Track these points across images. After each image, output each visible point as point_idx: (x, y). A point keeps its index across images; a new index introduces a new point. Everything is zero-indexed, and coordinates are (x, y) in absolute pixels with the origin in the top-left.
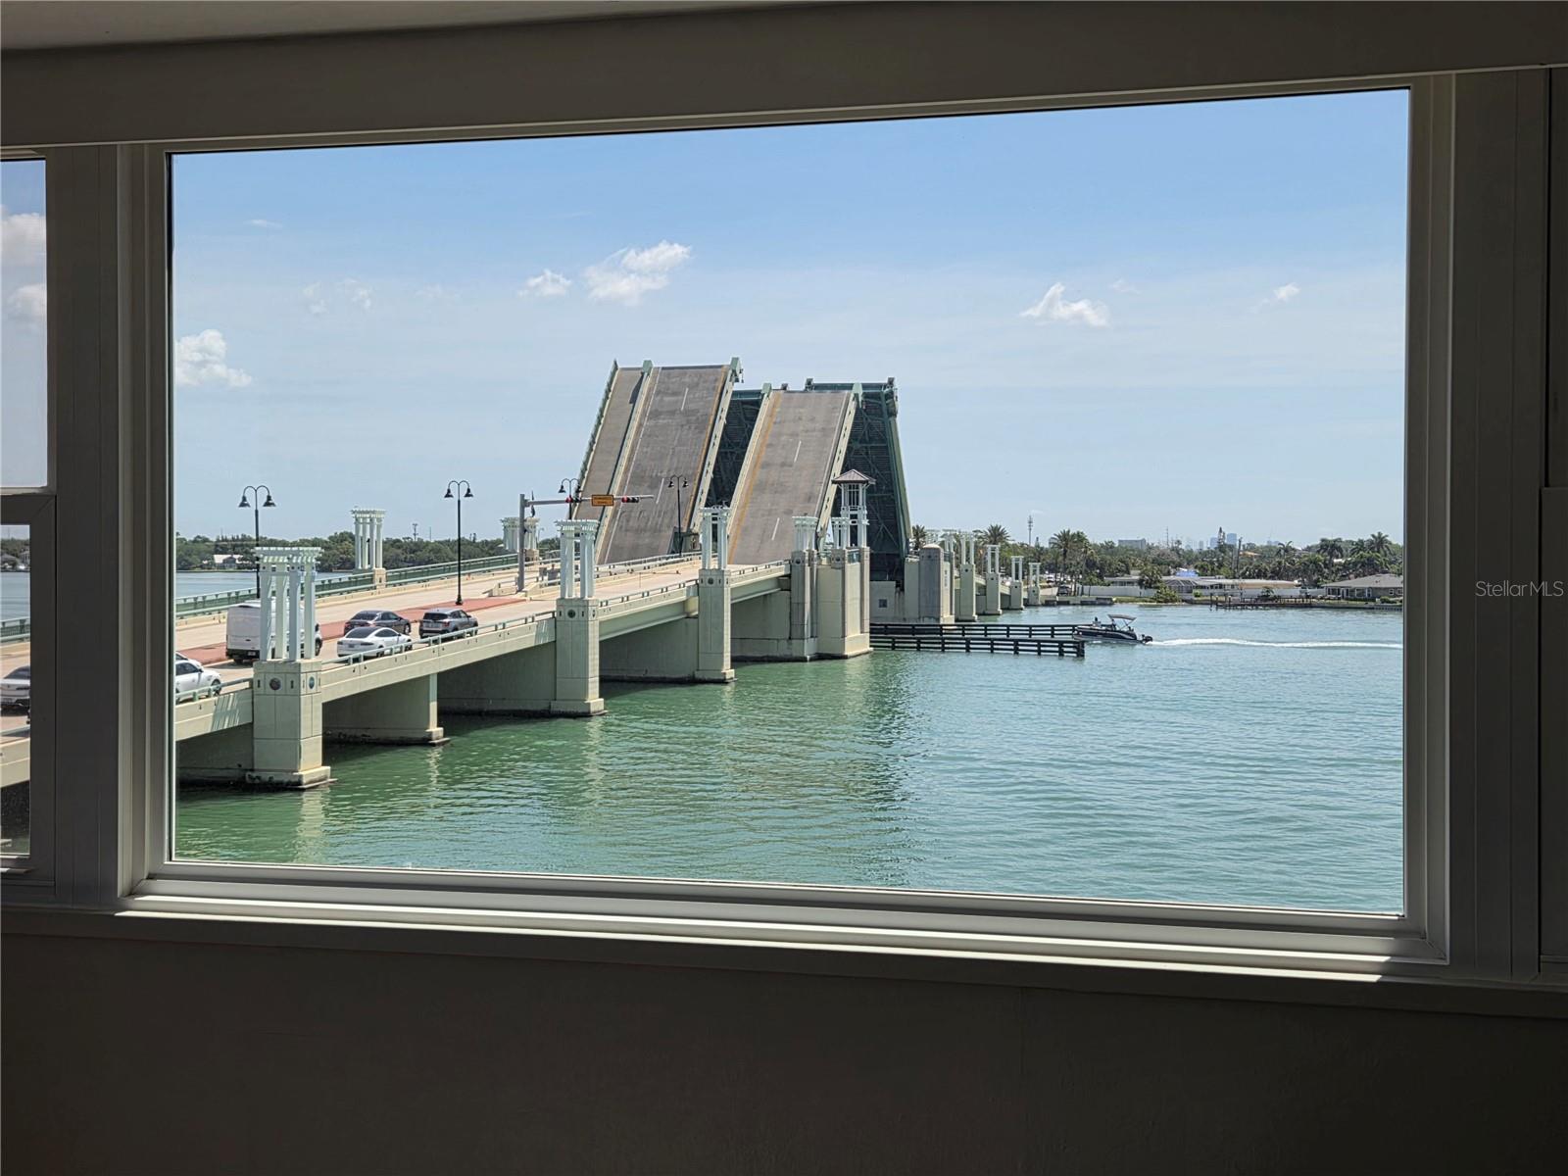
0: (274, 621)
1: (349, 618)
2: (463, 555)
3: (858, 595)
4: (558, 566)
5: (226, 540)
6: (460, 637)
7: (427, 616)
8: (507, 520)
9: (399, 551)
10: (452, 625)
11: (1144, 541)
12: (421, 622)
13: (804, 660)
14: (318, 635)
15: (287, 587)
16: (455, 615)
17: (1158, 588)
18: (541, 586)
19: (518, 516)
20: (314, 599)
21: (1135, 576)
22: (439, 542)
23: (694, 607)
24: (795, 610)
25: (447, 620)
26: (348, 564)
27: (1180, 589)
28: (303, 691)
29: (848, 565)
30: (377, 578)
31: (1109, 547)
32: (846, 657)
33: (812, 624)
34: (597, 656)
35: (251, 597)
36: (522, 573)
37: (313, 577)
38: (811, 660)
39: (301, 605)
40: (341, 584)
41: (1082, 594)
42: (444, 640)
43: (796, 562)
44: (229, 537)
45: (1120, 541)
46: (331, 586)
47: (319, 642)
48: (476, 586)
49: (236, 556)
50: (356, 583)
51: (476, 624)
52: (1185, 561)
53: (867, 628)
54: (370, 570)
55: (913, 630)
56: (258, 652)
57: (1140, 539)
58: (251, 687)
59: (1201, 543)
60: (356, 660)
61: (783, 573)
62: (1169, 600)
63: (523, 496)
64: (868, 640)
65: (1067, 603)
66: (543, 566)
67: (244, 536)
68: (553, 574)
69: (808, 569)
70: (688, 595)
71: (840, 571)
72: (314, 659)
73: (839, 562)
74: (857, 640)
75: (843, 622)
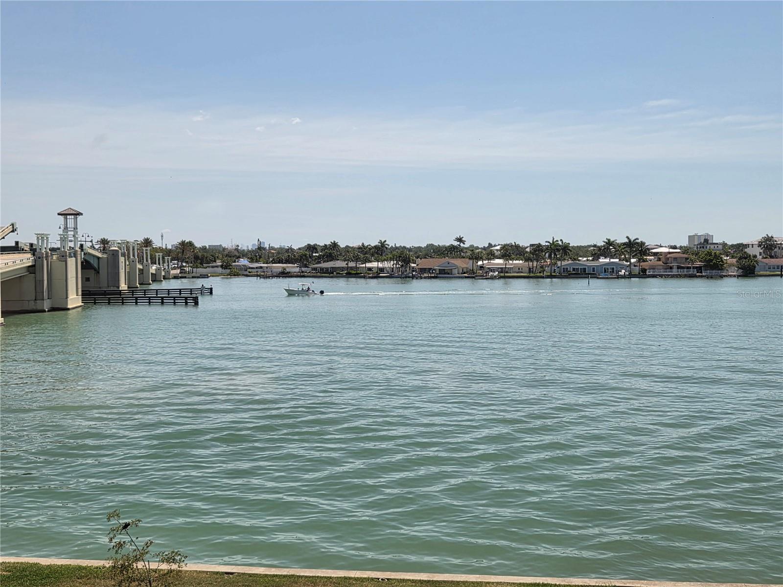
3: (75, 276)
11: (221, 245)
13: (44, 311)
17: (230, 269)
21: (219, 263)
24: (38, 283)
27: (241, 269)
29: (69, 259)
31: (204, 249)
32: (69, 309)
33: (48, 291)
38: (48, 311)
41: (193, 273)
43: (38, 258)
45: (209, 246)
52: (241, 255)
53: (80, 293)
55: (105, 293)
57: (219, 244)
59: (248, 247)
61: (30, 264)
62: (237, 275)
64: (80, 299)
65: (185, 277)
69: (45, 262)
71: (64, 263)
73: (63, 258)
74: (74, 300)
75: (67, 290)
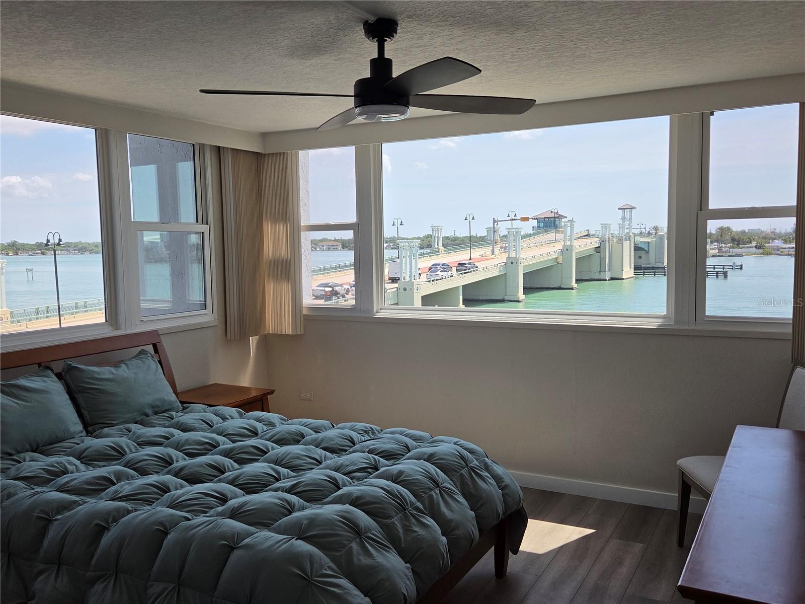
0: (404, 266)
1: (430, 265)
2: (471, 242)
3: (629, 254)
4: (507, 245)
5: (388, 238)
6: (471, 272)
7: (459, 264)
8: (488, 228)
9: (449, 241)
10: (468, 268)
11: (759, 229)
12: (457, 267)
13: (606, 280)
14: (420, 272)
15: (408, 255)
16: (469, 264)
17: (763, 249)
18: (501, 253)
19: (492, 226)
20: (418, 259)
21: (754, 244)
22: (464, 237)
23: (560, 260)
24: (602, 260)
25: (466, 266)
26: (430, 246)
27: (774, 249)
28: (415, 292)
29: (624, 242)
30: (440, 251)
31: (743, 232)
32: (623, 279)
33: (609, 266)
34: (522, 279)
35: (396, 258)
36: (493, 248)
37: (418, 251)
38: (609, 280)
39: (413, 261)
40: (427, 253)
41: (729, 252)
42: (465, 273)
43: (603, 241)
44: (389, 237)
45: (749, 230)
46: (424, 254)
47: (420, 274)
48: (476, 253)
49: (391, 244)
50: (433, 253)
51: (477, 267)
52: (778, 237)
53: (633, 267)
54: (438, 248)
55: (653, 268)
56: (399, 278)
57: (758, 228)
58: (397, 290)
59: (786, 230)
60: (433, 281)
61: (597, 246)
62: (768, 254)
63: (494, 219)
64: (633, 272)
65: (722, 256)
66: (502, 245)
67: (393, 236)
68: (505, 248)
69: (608, 244)
70: (558, 256)
71: (621, 245)
72: (418, 280)
73: (620, 240)
74: (628, 272)
75: (622, 265)
